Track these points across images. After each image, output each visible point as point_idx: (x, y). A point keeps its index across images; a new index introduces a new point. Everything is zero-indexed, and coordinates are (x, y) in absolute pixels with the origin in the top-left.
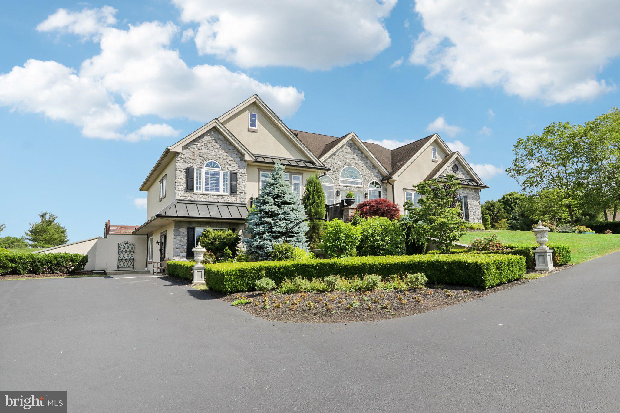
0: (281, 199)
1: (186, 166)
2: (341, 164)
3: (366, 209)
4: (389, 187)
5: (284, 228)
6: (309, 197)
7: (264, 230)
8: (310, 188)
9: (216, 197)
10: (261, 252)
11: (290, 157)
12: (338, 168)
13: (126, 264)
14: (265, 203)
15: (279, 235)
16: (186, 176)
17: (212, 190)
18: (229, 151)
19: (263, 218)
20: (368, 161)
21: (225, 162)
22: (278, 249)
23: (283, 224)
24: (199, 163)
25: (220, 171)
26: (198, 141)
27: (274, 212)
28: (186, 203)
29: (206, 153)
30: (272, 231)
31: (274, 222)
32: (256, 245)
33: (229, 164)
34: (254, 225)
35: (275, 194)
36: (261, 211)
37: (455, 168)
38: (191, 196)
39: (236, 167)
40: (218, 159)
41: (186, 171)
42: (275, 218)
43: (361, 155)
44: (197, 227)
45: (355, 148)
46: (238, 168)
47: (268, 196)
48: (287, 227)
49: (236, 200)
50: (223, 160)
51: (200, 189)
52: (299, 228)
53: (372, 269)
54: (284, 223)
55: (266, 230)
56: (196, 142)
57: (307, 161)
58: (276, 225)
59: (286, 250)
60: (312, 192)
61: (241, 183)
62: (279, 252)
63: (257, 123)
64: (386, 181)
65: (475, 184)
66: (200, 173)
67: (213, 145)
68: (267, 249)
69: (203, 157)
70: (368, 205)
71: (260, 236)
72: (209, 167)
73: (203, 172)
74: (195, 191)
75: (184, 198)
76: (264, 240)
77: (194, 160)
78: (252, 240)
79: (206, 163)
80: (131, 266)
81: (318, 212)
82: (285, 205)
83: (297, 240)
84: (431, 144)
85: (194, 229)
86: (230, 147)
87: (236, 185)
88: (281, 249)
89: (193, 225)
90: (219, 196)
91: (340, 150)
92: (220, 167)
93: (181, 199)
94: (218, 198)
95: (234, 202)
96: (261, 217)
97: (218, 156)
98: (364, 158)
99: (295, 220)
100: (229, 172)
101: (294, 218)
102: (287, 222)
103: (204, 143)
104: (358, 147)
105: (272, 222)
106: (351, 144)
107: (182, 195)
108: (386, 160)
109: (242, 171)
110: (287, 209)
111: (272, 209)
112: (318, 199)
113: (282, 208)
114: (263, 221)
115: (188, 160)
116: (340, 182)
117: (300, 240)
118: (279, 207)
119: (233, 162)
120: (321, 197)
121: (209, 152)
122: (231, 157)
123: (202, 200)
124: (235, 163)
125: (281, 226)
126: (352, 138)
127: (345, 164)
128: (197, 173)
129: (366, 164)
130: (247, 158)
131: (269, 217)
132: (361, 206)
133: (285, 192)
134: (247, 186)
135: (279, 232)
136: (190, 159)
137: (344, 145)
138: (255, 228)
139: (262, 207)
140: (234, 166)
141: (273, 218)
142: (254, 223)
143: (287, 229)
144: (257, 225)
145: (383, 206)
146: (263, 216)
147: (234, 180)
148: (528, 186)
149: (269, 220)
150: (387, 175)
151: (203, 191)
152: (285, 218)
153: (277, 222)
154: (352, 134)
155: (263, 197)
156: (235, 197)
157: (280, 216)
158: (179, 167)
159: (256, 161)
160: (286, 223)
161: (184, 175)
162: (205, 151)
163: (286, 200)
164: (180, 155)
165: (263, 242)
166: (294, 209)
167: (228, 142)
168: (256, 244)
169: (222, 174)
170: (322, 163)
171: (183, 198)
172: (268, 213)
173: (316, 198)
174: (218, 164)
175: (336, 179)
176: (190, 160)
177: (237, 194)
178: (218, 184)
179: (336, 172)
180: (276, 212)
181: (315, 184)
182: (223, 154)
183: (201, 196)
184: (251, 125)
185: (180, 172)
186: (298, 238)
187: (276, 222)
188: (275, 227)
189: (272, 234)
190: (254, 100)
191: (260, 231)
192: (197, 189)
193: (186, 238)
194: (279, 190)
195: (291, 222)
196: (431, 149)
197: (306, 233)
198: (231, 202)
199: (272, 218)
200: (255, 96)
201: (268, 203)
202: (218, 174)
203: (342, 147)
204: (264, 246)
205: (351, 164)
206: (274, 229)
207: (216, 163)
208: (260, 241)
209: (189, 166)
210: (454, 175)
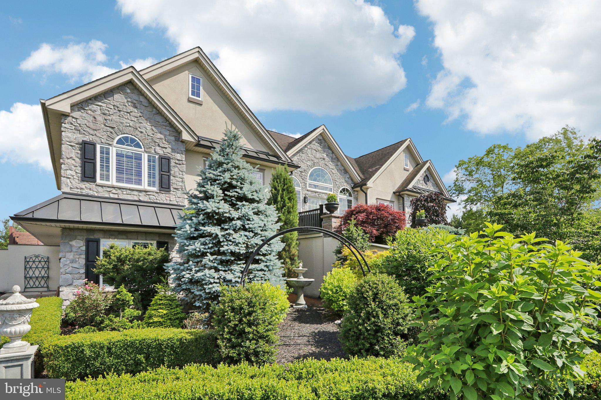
0: (236, 192)
1: (80, 138)
2: (309, 163)
4: (362, 196)
5: (243, 246)
6: (277, 198)
7: (205, 249)
8: (278, 186)
9: (136, 193)
10: (198, 291)
11: (249, 146)
12: (306, 168)
13: (37, 283)
15: (233, 259)
16: (81, 154)
17: (129, 181)
18: (157, 124)
19: (204, 225)
20: (339, 164)
21: (150, 141)
22: (232, 301)
23: (241, 239)
24: (105, 137)
25: (143, 154)
26: (103, 100)
27: (223, 214)
28: (81, 198)
29: (116, 122)
30: (219, 250)
31: (223, 233)
32: (188, 278)
33: (157, 144)
34: (186, 239)
35: (225, 182)
36: (199, 212)
37: (426, 179)
38: (90, 189)
39: (169, 150)
40: (139, 133)
41: (81, 146)
42: (226, 227)
43: (331, 155)
44: (102, 238)
45: (325, 146)
46: (172, 152)
47: (211, 185)
48: (247, 244)
49: (168, 199)
50: (147, 136)
51: (108, 179)
52: (269, 245)
54: (243, 237)
55: (209, 248)
56: (99, 102)
57: (270, 153)
58: (227, 240)
59: (250, 304)
60: (280, 192)
61: (177, 174)
62: (233, 309)
63: (202, 91)
64: (359, 189)
66: (108, 153)
67: (129, 111)
68: (210, 286)
69: (113, 128)
70: (363, 212)
71: (196, 260)
72: (124, 144)
73: (113, 152)
74: (98, 181)
75: (79, 190)
76: (204, 266)
77: (95, 130)
78: (182, 268)
79: (118, 138)
80: (45, 285)
81: (289, 220)
82: (244, 203)
83: (265, 269)
84: (404, 151)
85: (98, 242)
86: (159, 118)
87: (169, 176)
88: (238, 302)
89: (96, 236)
90: (140, 191)
91: (308, 147)
92: (142, 147)
93: (71, 192)
94: (140, 194)
95: (165, 202)
96: (199, 223)
97: (139, 129)
98: (335, 159)
99: (261, 231)
100: (157, 157)
101: (260, 227)
102: (247, 233)
103: (114, 106)
104: (328, 146)
105: (220, 234)
106: (320, 140)
107: (75, 186)
109: (178, 156)
110: (247, 210)
111: (219, 209)
112: (289, 201)
113: (238, 209)
114: (202, 232)
115: (85, 129)
116: (308, 185)
117: (271, 268)
118: (233, 205)
119: (164, 142)
120: (294, 200)
121: (122, 121)
122: (160, 133)
123: (112, 196)
124: (166, 143)
125: (237, 241)
126: (323, 133)
127: (314, 164)
128: (102, 152)
129: (337, 167)
130: (186, 137)
131: (214, 225)
132: (351, 214)
133: (243, 179)
134: (185, 180)
135: (233, 254)
136: (89, 127)
137: (313, 140)
138: (187, 244)
139: (201, 205)
140: (166, 148)
141: (222, 226)
142: (186, 234)
143: (247, 247)
144: (190, 238)
145: (386, 214)
146: (203, 222)
147: (165, 168)
148: (469, 204)
149: (215, 230)
150: (359, 182)
151: (113, 181)
152: (243, 226)
153: (229, 234)
154: (323, 127)
155: (203, 187)
156: (167, 195)
157: (234, 222)
158: (68, 140)
159: (198, 145)
160: (246, 236)
161: (78, 153)
162: (115, 118)
163: (246, 193)
164: (70, 119)
165: (202, 274)
166: (261, 212)
167: (154, 109)
168: (188, 276)
169: (145, 158)
170: (289, 158)
171: (75, 191)
172: (213, 216)
173: (287, 201)
174: (139, 141)
175: (303, 181)
176: (88, 129)
177: (170, 191)
178: (139, 174)
179: (304, 174)
180: (227, 215)
181: (284, 179)
182: (147, 126)
183: (109, 189)
184: (193, 94)
185: (70, 147)
186: (268, 264)
187: (227, 234)
188: (226, 243)
189: (219, 257)
190: (196, 55)
191: (195, 250)
192: (102, 178)
193: (84, 256)
194: (232, 174)
195: (256, 234)
196: (403, 155)
198: (162, 202)
199: (220, 226)
200: (197, 50)
201: (212, 197)
202: (138, 158)
203: (310, 143)
204: (203, 280)
205: (321, 165)
206: (222, 246)
207: (136, 141)
208: (197, 269)
209: (87, 138)
210: (424, 187)
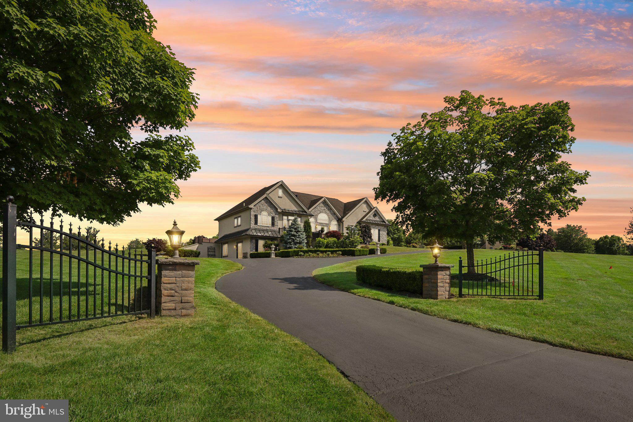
0: (297, 230)
1: (255, 214)
2: (318, 212)
3: (329, 234)
4: (341, 224)
5: (299, 241)
6: (306, 228)
8: (306, 224)
11: (296, 209)
12: (317, 214)
14: (291, 231)
16: (255, 218)
17: (265, 224)
24: (260, 213)
25: (268, 216)
27: (295, 234)
28: (255, 230)
33: (271, 213)
35: (295, 228)
36: (290, 234)
37: (375, 215)
38: (257, 227)
39: (274, 214)
41: (255, 216)
43: (328, 208)
44: (259, 239)
45: (325, 204)
47: (292, 229)
49: (274, 228)
50: (269, 211)
53: (329, 251)
56: (259, 203)
57: (303, 210)
60: (307, 226)
61: (276, 221)
63: (282, 193)
64: (340, 221)
65: (384, 223)
67: (265, 205)
69: (261, 210)
73: (261, 216)
74: (258, 224)
77: (258, 211)
79: (262, 212)
81: (310, 235)
82: (299, 232)
84: (363, 203)
86: (272, 206)
87: (274, 222)
90: (267, 227)
91: (318, 205)
92: (268, 214)
96: (290, 236)
97: (267, 209)
98: (330, 209)
99: (302, 238)
100: (271, 217)
103: (262, 204)
104: (327, 204)
106: (323, 202)
108: (341, 209)
109: (277, 216)
110: (299, 234)
114: (291, 238)
116: (318, 221)
118: (297, 233)
120: (310, 229)
122: (272, 210)
123: (261, 228)
124: (274, 212)
126: (325, 200)
127: (321, 212)
128: (259, 217)
129: (331, 212)
130: (279, 210)
132: (327, 233)
134: (279, 223)
137: (320, 203)
144: (288, 239)
147: (273, 220)
149: (293, 238)
150: (341, 218)
152: (299, 237)
154: (325, 197)
157: (297, 236)
158: (252, 214)
159: (282, 212)
160: (299, 239)
162: (262, 207)
163: (299, 230)
164: (252, 209)
166: (302, 234)
170: (310, 212)
171: (254, 227)
172: (293, 235)
175: (315, 220)
176: (256, 211)
177: (274, 226)
179: (316, 216)
181: (307, 222)
182: (269, 208)
184: (279, 195)
185: (253, 216)
187: (296, 238)
190: (281, 183)
193: (255, 244)
196: (363, 205)
197: (306, 243)
198: (272, 229)
200: (282, 181)
201: (293, 231)
205: (323, 212)
206: (295, 241)
209: (256, 214)
210: (374, 219)
